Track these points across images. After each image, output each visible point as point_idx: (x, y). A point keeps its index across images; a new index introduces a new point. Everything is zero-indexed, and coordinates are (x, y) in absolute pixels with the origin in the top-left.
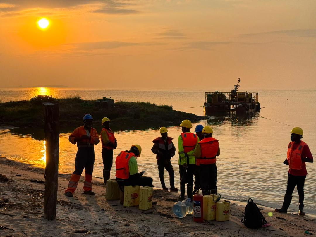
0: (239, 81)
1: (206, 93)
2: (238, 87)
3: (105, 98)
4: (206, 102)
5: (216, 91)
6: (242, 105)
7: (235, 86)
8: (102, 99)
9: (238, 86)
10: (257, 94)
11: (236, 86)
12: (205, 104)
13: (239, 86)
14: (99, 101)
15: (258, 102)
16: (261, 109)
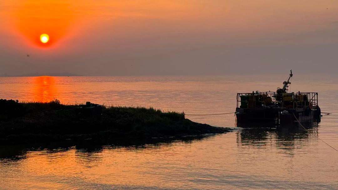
0: (291, 75)
1: (238, 94)
2: (288, 85)
3: (89, 103)
4: (239, 107)
5: (253, 92)
6: (287, 111)
7: (284, 83)
8: (85, 104)
9: (288, 83)
10: (316, 95)
11: (286, 83)
12: (237, 109)
13: (290, 83)
14: (81, 107)
15: (317, 106)
16: (322, 116)
